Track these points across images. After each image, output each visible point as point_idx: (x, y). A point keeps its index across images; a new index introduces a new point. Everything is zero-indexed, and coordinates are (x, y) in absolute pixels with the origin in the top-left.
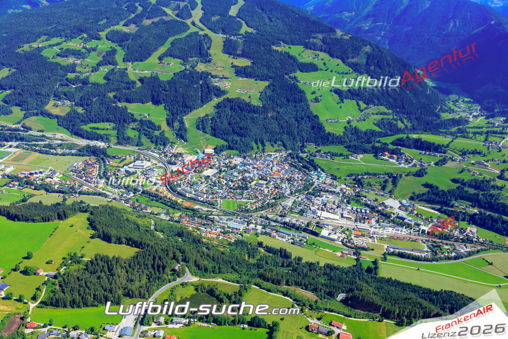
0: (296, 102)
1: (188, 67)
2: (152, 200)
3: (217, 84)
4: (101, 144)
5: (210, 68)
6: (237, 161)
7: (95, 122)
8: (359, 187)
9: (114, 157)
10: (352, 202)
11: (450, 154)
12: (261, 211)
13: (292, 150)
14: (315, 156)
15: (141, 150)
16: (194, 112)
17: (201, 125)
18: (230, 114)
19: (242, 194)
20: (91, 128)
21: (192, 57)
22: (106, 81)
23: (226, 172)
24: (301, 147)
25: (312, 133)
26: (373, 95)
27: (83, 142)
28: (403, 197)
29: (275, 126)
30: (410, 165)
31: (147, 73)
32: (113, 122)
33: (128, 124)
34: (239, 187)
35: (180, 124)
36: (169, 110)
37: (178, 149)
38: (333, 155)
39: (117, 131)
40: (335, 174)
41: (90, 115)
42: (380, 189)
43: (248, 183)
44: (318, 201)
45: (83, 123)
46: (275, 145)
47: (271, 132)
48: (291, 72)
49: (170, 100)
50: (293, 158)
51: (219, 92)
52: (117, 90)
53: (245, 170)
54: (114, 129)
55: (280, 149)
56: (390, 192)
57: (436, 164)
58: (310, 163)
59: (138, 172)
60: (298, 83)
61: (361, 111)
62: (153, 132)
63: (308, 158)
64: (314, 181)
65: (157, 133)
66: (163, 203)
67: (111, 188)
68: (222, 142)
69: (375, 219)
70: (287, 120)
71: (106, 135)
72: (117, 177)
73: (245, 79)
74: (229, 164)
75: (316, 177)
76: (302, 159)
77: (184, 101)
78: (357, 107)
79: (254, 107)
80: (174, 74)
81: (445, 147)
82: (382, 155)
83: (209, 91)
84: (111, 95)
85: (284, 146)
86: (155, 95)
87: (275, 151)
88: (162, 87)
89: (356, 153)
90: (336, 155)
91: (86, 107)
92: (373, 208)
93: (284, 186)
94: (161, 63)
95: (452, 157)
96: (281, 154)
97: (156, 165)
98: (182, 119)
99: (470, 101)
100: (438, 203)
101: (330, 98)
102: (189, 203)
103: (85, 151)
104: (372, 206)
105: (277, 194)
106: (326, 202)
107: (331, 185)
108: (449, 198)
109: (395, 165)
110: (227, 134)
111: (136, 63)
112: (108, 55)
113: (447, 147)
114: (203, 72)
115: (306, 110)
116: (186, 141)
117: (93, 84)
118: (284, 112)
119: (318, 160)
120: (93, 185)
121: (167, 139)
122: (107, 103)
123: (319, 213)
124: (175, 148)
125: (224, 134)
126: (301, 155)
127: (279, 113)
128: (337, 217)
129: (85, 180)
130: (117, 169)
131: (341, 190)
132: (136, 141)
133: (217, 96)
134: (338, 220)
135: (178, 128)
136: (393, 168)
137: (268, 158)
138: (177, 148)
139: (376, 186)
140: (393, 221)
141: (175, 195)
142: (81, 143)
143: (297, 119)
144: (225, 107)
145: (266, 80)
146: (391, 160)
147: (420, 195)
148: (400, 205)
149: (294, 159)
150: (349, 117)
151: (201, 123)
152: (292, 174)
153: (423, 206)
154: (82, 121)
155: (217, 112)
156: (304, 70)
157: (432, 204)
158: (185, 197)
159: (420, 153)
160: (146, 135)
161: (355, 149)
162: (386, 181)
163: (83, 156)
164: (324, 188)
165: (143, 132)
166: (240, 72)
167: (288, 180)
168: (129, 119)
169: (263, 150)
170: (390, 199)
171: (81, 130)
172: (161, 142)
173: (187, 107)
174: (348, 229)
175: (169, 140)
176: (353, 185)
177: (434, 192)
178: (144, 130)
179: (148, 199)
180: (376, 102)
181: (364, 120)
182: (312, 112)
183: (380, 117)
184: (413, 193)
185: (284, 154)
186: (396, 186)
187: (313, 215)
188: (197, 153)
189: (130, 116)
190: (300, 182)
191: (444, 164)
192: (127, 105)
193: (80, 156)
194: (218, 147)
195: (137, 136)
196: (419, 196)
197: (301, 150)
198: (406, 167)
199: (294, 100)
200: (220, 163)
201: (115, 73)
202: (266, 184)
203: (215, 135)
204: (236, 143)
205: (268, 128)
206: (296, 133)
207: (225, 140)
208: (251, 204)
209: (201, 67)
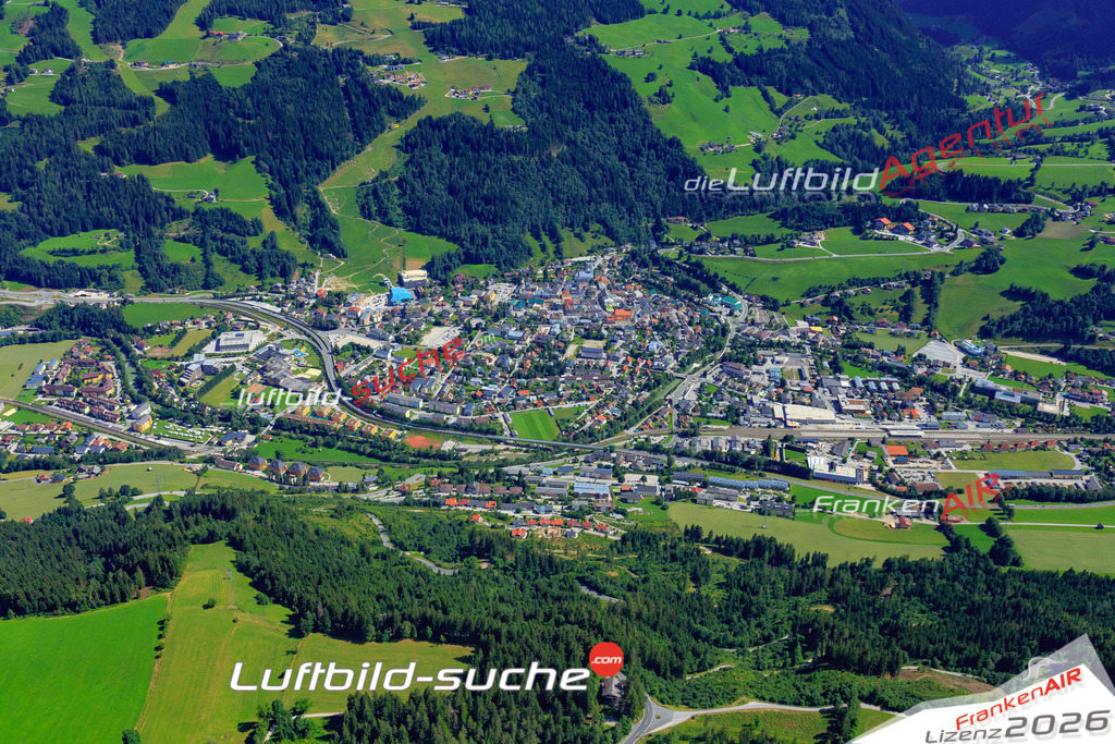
0: (611, 107)
1: (291, 41)
2: (315, 445)
3: (387, 81)
4: (97, 298)
5: (354, 38)
6: (500, 293)
7: (62, 233)
8: (844, 321)
9: (150, 331)
10: (845, 365)
11: (1046, 203)
12: (626, 428)
13: (633, 241)
14: (701, 252)
15: (222, 298)
16: (344, 168)
17: (372, 202)
18: (447, 163)
19: (555, 387)
20: (52, 253)
21: (293, 10)
22: (63, 108)
23: (483, 330)
24: (654, 229)
25: (672, 190)
26: (797, 67)
27: (42, 300)
28: (962, 331)
29: (574, 182)
30: (955, 244)
31: (177, 71)
32: (116, 226)
33: (162, 226)
34: (539, 370)
35: (313, 207)
36: (271, 173)
37: (326, 282)
38: (747, 243)
39: (132, 252)
40: (773, 294)
41: (41, 215)
42: (896, 319)
43: (557, 353)
44: (758, 375)
45: (23, 242)
46: (585, 235)
47: (568, 201)
48: (576, 26)
49: (266, 144)
50: (643, 264)
51: (402, 105)
52: (102, 129)
53: (534, 318)
54: (123, 246)
55: (601, 243)
56: (926, 322)
57: (1019, 233)
58: (695, 272)
59: (239, 366)
60: (604, 56)
61: (779, 113)
62: (244, 243)
63: (685, 258)
64: (722, 318)
65: (254, 243)
66: (350, 450)
67: (180, 428)
68: (444, 247)
69: (921, 404)
70: (601, 161)
71: (107, 267)
72: (181, 389)
73: (457, 58)
74: (482, 305)
75: (726, 311)
76: (670, 263)
77: (307, 141)
78: (766, 105)
79: (508, 135)
80: (258, 64)
81: (1026, 186)
82: (872, 227)
83: (371, 104)
84: (87, 146)
85: (610, 233)
86: (220, 131)
87: (591, 252)
88: (234, 107)
89: (805, 231)
90: (756, 241)
91: (19, 190)
92: (903, 374)
93: (654, 346)
94: (208, 35)
95: (1053, 210)
96: (607, 258)
97: (281, 336)
98: (315, 192)
99: (1009, 57)
100: (1054, 336)
101: (693, 87)
102: (420, 438)
103: (55, 323)
104: (898, 368)
105: (646, 374)
106: (779, 375)
107: (769, 326)
108: (1080, 319)
109: (917, 249)
110: (453, 220)
111: (134, 43)
112: (43, 27)
113: (1032, 185)
114: (338, 52)
115: (644, 129)
116: (341, 254)
117: (24, 121)
118: (587, 141)
119: (713, 262)
120: (123, 428)
121: (287, 255)
122: (83, 173)
123: (778, 409)
124: (316, 281)
125: (445, 222)
126: (661, 252)
127: (574, 143)
128: (829, 414)
129: (90, 414)
130: (171, 367)
131: (803, 335)
132: (200, 274)
133: (397, 116)
134: (833, 422)
135: (309, 220)
136: (914, 258)
137: (582, 274)
138: (322, 278)
139: (885, 313)
140: (969, 403)
141: (374, 421)
142: (36, 303)
143: (625, 155)
144: (429, 145)
145: (517, 55)
146: (901, 238)
147: (1006, 322)
148: (963, 355)
149: (646, 266)
150: (754, 134)
151: (371, 197)
152: (662, 310)
153: (1019, 349)
154: (20, 236)
155: (410, 161)
156: (609, 17)
157: (1038, 342)
158: (405, 420)
159: (968, 210)
160: (222, 252)
161: (800, 220)
162: (907, 296)
163: (54, 339)
164: (758, 337)
165: (211, 244)
166: (442, 40)
167: (655, 328)
168: (160, 213)
169: (558, 252)
170: (932, 342)
171: (25, 262)
172: (271, 267)
173: (320, 156)
174: (869, 444)
175: (294, 259)
176: (826, 318)
177: (1038, 308)
178: (214, 238)
179: (301, 444)
180: (808, 84)
181: (793, 137)
182: (659, 131)
183: (826, 125)
184: (984, 319)
185: (616, 255)
186: (936, 305)
187: (766, 420)
188: (382, 284)
189: (162, 201)
190: (690, 329)
191: (1039, 231)
192: (144, 170)
193: (45, 341)
194: (436, 262)
195: (199, 259)
196: (1002, 323)
197: (657, 239)
198: (947, 250)
199: (607, 105)
200: (454, 306)
201: (84, 80)
202: (605, 348)
203: (418, 229)
204: (485, 243)
205: (559, 191)
206: (632, 195)
207: (449, 239)
208: (590, 412)
209: (328, 38)
